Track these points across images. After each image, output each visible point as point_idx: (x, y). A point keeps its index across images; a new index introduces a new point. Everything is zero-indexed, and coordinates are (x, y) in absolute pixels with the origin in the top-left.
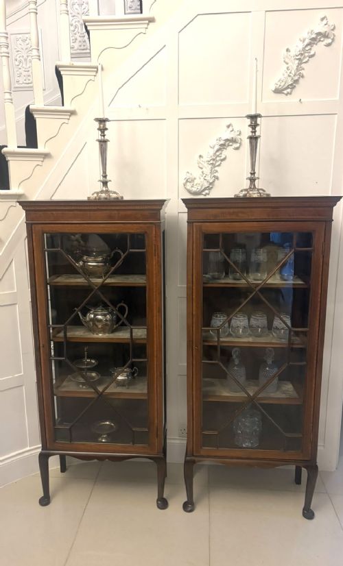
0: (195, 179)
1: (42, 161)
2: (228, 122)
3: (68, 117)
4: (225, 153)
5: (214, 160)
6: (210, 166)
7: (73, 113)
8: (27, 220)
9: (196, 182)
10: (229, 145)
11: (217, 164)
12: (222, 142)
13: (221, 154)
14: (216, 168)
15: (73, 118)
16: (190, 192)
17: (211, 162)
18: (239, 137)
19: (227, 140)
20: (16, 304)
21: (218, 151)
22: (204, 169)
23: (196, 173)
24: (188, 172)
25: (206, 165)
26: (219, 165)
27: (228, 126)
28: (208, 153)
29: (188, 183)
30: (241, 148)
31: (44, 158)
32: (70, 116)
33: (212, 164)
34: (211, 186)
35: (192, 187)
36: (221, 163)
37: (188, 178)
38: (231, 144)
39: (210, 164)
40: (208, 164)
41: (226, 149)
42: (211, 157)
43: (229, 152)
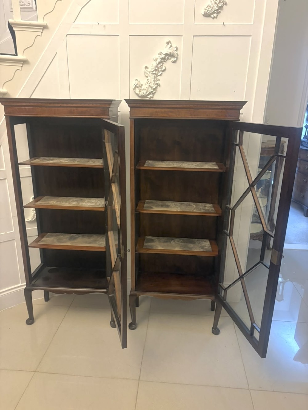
0: (142, 85)
1: (22, 67)
2: (167, 39)
3: (41, 31)
4: (166, 65)
5: (156, 70)
6: (154, 75)
7: (45, 27)
8: (5, 113)
9: (143, 87)
10: (168, 59)
11: (159, 74)
12: (163, 56)
13: (162, 65)
14: (159, 77)
15: (45, 31)
16: (138, 95)
17: (154, 72)
18: (176, 52)
19: (166, 55)
20: (6, 179)
21: (159, 63)
22: (149, 78)
23: (143, 81)
24: (137, 80)
25: (150, 74)
26: (160, 75)
27: (168, 43)
28: (152, 65)
29: (137, 89)
30: (178, 62)
31: (23, 64)
32: (43, 30)
33: (155, 74)
34: (154, 91)
35: (140, 91)
36: (162, 73)
37: (137, 84)
38: (169, 58)
39: (153, 74)
40: (152, 73)
41: (166, 62)
42: (154, 68)
43: (168, 64)
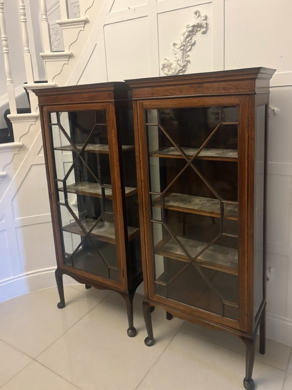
0: (171, 64)
1: (68, 61)
2: (195, 9)
3: (83, 26)
4: (196, 38)
5: (184, 46)
6: (182, 52)
7: (86, 22)
8: (39, 103)
9: (173, 66)
10: (197, 31)
11: (188, 49)
12: (190, 29)
13: (191, 39)
14: (188, 53)
15: (87, 25)
17: (182, 48)
18: (205, 22)
19: (194, 26)
21: (187, 37)
22: (177, 55)
23: (172, 60)
24: (165, 59)
25: (178, 51)
26: (190, 50)
27: (196, 13)
28: (180, 40)
29: (166, 69)
30: (208, 32)
31: (69, 58)
32: (85, 24)
33: (183, 50)
34: (184, 69)
35: (169, 71)
36: (191, 48)
37: (164, 64)
38: (199, 29)
39: (182, 50)
40: (180, 50)
41: (195, 34)
42: (181, 44)
43: (198, 37)
